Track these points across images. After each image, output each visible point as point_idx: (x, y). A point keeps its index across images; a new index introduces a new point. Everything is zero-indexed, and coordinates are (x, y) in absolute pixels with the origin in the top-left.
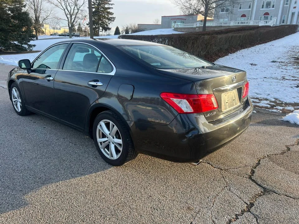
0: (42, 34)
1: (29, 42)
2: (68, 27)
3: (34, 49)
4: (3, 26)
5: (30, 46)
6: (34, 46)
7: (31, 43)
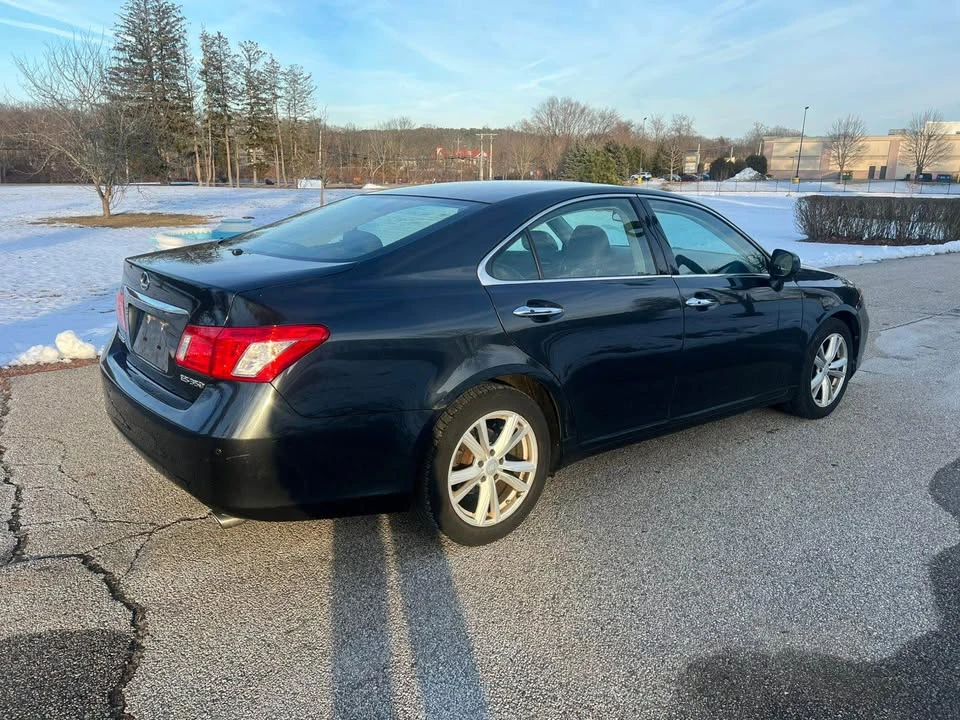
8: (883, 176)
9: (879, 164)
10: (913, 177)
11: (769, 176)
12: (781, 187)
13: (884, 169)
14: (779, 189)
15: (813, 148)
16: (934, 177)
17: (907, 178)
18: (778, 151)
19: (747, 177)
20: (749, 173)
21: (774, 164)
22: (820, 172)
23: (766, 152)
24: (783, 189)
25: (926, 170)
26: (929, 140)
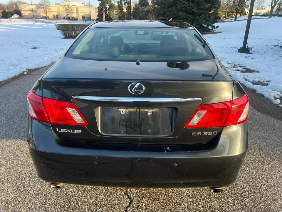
0: (244, 15)
1: (214, 23)
2: (270, 7)
3: (217, 30)
4: (194, 10)
5: (214, 27)
6: (218, 27)
7: (216, 25)
8: (57, 18)
9: (56, 14)
10: (65, 18)
11: (23, 17)
12: (30, 21)
13: (57, 15)
14: (29, 21)
15: (35, 8)
16: (71, 18)
17: (64, 18)
18: (23, 8)
19: (16, 17)
20: (16, 16)
21: (23, 13)
22: (39, 16)
23: (20, 9)
24: (30, 22)
25: (69, 16)
26: (68, 7)
